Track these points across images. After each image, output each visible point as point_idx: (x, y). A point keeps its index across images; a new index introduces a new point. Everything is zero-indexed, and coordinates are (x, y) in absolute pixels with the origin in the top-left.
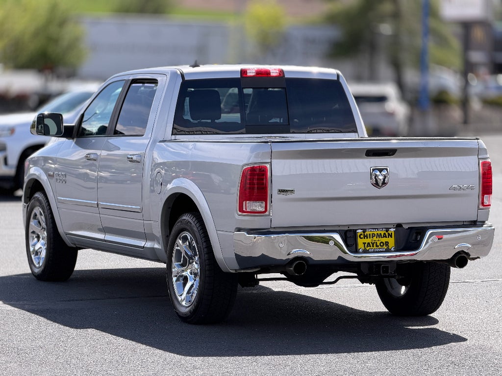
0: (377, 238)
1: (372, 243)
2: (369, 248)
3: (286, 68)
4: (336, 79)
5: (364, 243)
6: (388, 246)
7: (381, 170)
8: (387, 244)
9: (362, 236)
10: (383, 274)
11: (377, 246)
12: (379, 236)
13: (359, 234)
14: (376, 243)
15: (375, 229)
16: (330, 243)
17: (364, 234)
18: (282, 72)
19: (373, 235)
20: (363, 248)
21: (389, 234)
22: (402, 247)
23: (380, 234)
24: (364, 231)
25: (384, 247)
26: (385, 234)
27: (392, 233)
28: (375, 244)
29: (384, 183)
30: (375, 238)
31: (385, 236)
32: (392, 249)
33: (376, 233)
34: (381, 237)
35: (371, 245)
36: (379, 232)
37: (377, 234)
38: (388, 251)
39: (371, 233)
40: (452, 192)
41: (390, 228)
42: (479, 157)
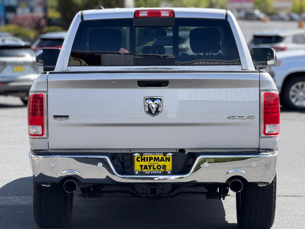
0: (154, 161)
1: (149, 166)
2: (146, 170)
3: (175, 9)
4: (224, 18)
5: (141, 166)
6: (166, 169)
7: (153, 100)
8: (164, 167)
9: (139, 159)
10: (150, 195)
11: (154, 169)
12: (157, 159)
13: (136, 158)
14: (154, 166)
15: (153, 153)
16: (98, 165)
17: (142, 158)
18: (172, 13)
19: (151, 159)
20: (140, 170)
21: (166, 158)
22: (179, 171)
23: (158, 158)
24: (142, 154)
25: (161, 170)
26: (162, 158)
27: (169, 158)
28: (152, 167)
29: (157, 112)
30: (152, 161)
31: (162, 159)
32: (169, 172)
33: (153, 157)
34: (159, 161)
35: (148, 168)
36: (157, 156)
37: (155, 158)
38: (165, 173)
39: (148, 156)
40: (230, 121)
41: (168, 153)
42: (261, 89)
